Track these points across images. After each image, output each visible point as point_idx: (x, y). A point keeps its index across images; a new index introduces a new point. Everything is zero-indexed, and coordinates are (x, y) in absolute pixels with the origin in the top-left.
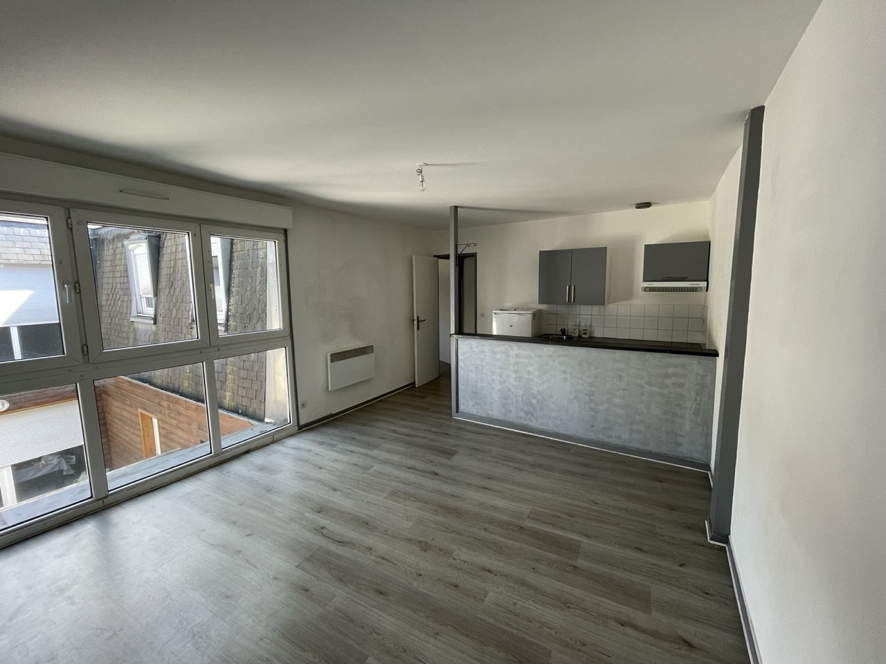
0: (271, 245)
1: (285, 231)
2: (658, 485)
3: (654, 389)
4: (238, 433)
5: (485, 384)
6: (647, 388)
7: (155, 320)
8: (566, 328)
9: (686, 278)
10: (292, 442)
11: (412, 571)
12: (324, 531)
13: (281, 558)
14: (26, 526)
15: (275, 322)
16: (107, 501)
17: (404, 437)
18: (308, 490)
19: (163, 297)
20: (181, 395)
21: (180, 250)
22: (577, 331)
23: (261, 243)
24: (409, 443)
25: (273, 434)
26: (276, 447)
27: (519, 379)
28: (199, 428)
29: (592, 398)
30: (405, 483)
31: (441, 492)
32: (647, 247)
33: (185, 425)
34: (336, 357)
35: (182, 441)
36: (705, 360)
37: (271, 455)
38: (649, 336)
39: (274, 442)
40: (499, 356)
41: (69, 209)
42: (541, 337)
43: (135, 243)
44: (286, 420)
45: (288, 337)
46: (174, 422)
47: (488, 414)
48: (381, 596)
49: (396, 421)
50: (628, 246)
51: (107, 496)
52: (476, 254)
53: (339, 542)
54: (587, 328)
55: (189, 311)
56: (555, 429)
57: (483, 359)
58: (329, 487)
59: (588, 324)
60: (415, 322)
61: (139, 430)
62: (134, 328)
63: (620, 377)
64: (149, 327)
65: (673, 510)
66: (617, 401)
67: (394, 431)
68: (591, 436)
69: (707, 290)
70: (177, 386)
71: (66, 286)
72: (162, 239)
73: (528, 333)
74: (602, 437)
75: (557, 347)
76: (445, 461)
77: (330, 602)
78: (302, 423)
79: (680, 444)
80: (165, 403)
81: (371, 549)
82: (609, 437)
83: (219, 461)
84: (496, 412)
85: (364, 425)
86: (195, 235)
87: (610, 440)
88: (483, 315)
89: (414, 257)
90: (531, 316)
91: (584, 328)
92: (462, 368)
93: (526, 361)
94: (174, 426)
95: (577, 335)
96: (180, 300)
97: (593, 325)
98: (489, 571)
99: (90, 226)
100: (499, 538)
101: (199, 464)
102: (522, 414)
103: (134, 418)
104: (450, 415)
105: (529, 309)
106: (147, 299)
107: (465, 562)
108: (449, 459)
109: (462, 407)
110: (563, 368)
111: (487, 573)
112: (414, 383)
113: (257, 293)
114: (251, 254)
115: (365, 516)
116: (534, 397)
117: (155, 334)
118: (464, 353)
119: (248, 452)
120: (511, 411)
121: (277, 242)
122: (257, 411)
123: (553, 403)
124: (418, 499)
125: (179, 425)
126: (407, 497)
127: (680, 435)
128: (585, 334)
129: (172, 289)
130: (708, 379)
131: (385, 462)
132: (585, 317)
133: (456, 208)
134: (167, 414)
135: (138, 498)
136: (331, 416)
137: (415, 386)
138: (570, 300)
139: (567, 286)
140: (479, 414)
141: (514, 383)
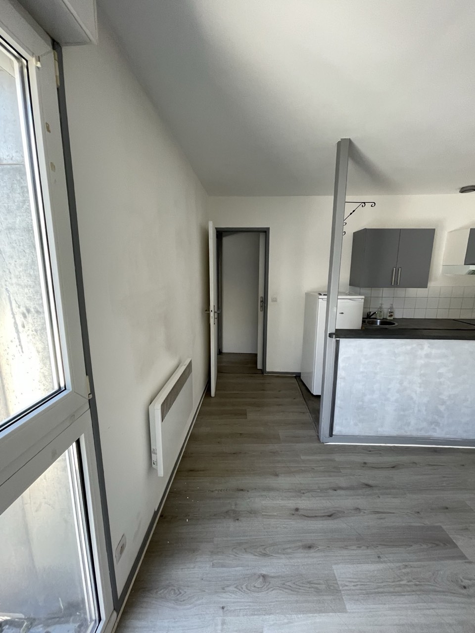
5: (376, 396)
27: (425, 384)
32: (472, 230)
34: (166, 406)
40: (401, 358)
47: (377, 432)
57: (376, 365)
60: (212, 314)
89: (211, 224)
90: (363, 300)
97: (394, 307)
104: (318, 439)
109: (337, 430)
116: (443, 403)
118: (348, 358)
120: (410, 423)
123: (466, 407)
128: (391, 316)
138: (396, 283)
139: (395, 269)
140: (363, 434)
141: (418, 390)
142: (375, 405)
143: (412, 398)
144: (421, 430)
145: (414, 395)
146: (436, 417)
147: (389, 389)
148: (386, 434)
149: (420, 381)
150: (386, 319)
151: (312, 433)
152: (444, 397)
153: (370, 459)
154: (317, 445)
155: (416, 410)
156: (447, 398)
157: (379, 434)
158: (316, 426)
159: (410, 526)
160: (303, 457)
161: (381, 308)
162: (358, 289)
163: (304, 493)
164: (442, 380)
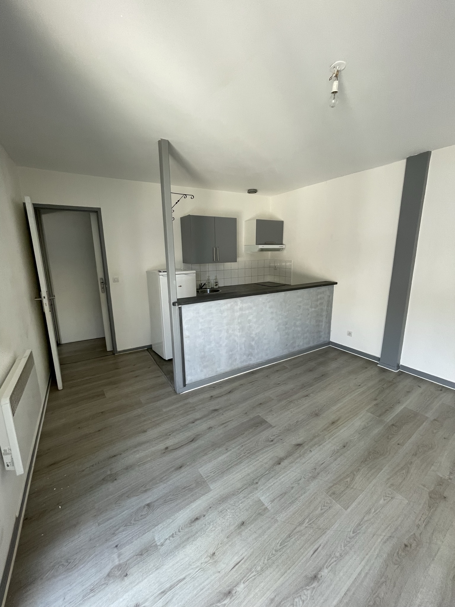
5: (212, 345)
6: (310, 310)
32: (257, 221)
47: (216, 372)
57: (210, 321)
63: (300, 307)
66: (298, 323)
67: (168, 450)
68: (285, 352)
79: (321, 337)
82: (295, 347)
87: (294, 350)
89: (28, 200)
91: (215, 281)
100: (410, 441)
109: (189, 379)
110: (272, 310)
118: (190, 320)
127: (321, 332)
138: (216, 259)
139: (214, 248)
140: (208, 376)
141: (239, 334)
142: (212, 352)
144: (243, 362)
145: (236, 339)
148: (223, 371)
150: (213, 288)
151: (170, 389)
153: (214, 393)
154: (175, 397)
155: (239, 348)
156: (255, 336)
157: (219, 373)
158: (171, 383)
159: (242, 423)
160: (164, 410)
161: (209, 280)
162: (190, 265)
163: (170, 435)
164: (251, 324)
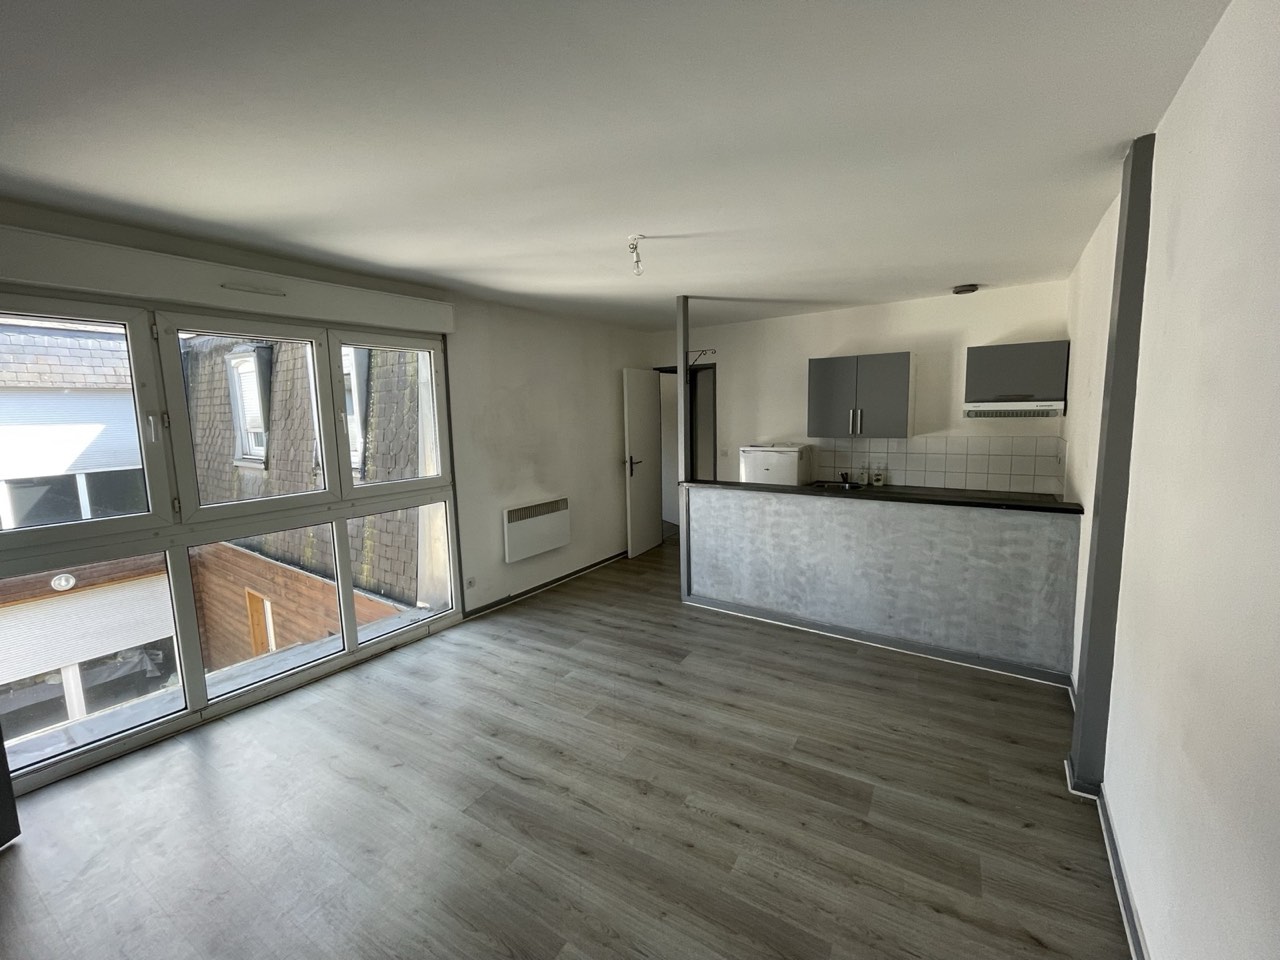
0: (424, 356)
1: (444, 336)
2: (990, 705)
3: (983, 562)
4: (382, 622)
5: (729, 555)
6: (973, 561)
7: (267, 464)
8: (849, 471)
9: (1032, 396)
10: (455, 635)
11: (627, 821)
12: (501, 762)
13: (442, 800)
14: (100, 747)
15: (431, 465)
16: (206, 714)
17: (613, 630)
18: (478, 704)
19: (277, 431)
20: (302, 568)
21: (299, 366)
22: (866, 477)
23: (410, 354)
24: (622, 639)
25: (428, 625)
26: (433, 642)
27: (779, 547)
28: (327, 615)
29: (889, 575)
30: (615, 697)
31: (668, 711)
32: (970, 349)
33: (308, 611)
34: (517, 515)
35: (303, 633)
36: (1061, 518)
37: (425, 653)
38: (975, 483)
39: (430, 635)
40: (749, 514)
41: (153, 312)
42: (812, 484)
43: (241, 357)
44: (446, 604)
45: (449, 487)
46: (293, 606)
47: (734, 598)
48: (582, 857)
49: (601, 607)
50: (942, 349)
51: (205, 708)
52: (715, 364)
53: (523, 779)
54: (880, 472)
55: (311, 452)
56: (835, 621)
57: (726, 519)
58: (507, 699)
59: (882, 466)
60: (626, 464)
61: (247, 617)
62: (239, 476)
63: (931, 546)
64: (258, 473)
65: (1014, 742)
66: (925, 580)
67: (598, 622)
68: (888, 631)
69: (1065, 414)
70: (296, 556)
71: (151, 418)
72: (275, 351)
73: (792, 480)
74: (904, 633)
75: (837, 499)
76: (673, 666)
77: (511, 862)
78: (468, 609)
79: (1024, 646)
80: (280, 580)
81: (567, 789)
82: (916, 632)
83: (356, 660)
84: (746, 596)
85: (555, 612)
86: (320, 345)
87: (916, 637)
88: (725, 454)
89: (625, 371)
90: (796, 454)
91: (876, 472)
92: (696, 531)
93: (789, 520)
94: (292, 611)
95: (866, 482)
96: (300, 437)
97: (890, 468)
98: (738, 826)
99: (182, 336)
100: (752, 778)
101: (327, 665)
102: (785, 598)
103: (239, 600)
104: (679, 598)
105: (793, 445)
106: (256, 434)
107: (702, 811)
108: (678, 662)
109: (695, 588)
110: (846, 530)
111: (735, 828)
112: (626, 552)
113: (405, 424)
114: (396, 369)
115: (558, 743)
116: (802, 573)
117: (267, 483)
118: (698, 509)
119: (393, 649)
120: (768, 594)
121: (432, 352)
122: (406, 591)
123: (830, 582)
124: (635, 720)
125: (300, 610)
126: (619, 716)
127: (1025, 632)
128: (878, 480)
129: (289, 421)
130: (1068, 547)
131: (586, 665)
132: (876, 455)
133: (686, 298)
134: (283, 595)
135: (247, 711)
136: (509, 598)
137: (627, 557)
138: (854, 431)
141: (773, 553)
143: (766, 563)
144: (782, 603)
145: (768, 559)
146: (797, 591)
147: (741, 549)
148: (744, 603)
149: (772, 542)
152: (803, 565)
154: (677, 602)
155: (773, 578)
156: (806, 568)
164: (798, 543)
